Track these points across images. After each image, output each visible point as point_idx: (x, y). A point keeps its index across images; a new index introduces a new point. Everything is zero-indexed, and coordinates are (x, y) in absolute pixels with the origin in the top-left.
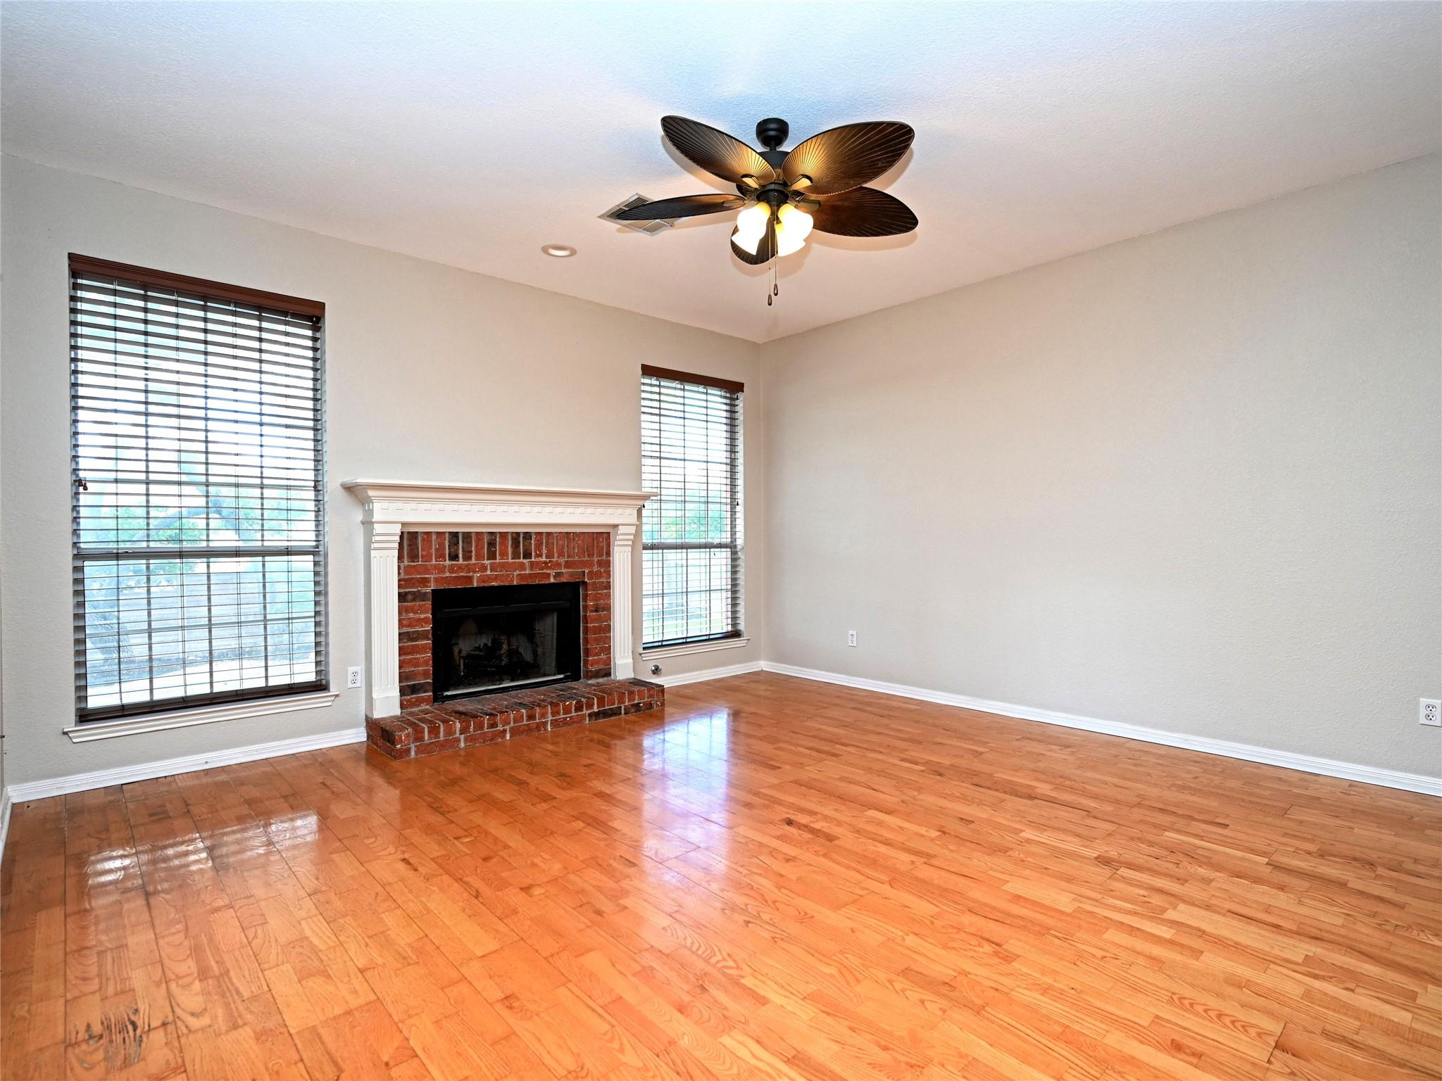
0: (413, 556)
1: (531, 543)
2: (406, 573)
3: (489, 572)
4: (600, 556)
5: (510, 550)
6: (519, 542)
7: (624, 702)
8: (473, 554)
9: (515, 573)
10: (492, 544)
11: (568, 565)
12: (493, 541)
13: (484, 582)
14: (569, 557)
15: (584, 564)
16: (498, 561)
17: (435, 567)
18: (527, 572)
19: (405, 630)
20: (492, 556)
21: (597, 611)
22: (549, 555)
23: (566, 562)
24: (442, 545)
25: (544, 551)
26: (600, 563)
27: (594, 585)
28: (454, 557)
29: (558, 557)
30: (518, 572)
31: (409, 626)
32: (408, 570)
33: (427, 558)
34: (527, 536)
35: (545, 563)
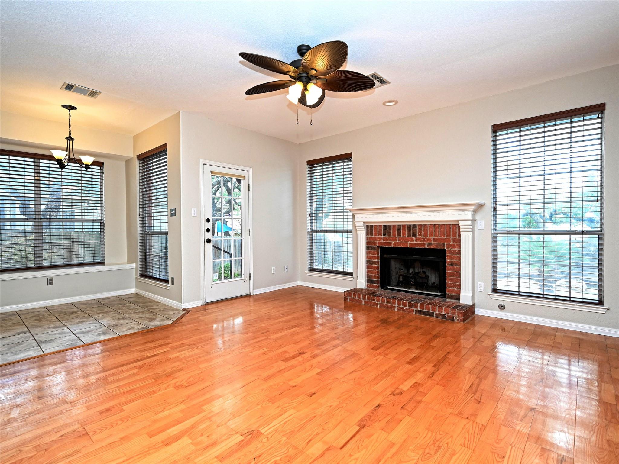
0: (371, 234)
1: (416, 230)
2: (369, 240)
3: (398, 241)
4: (454, 237)
5: (407, 233)
6: (411, 229)
7: (436, 311)
8: (392, 233)
9: (409, 243)
10: (399, 230)
11: (435, 240)
12: (399, 228)
13: (395, 245)
14: (436, 236)
15: (444, 240)
16: (401, 237)
17: (378, 238)
18: (414, 242)
19: (369, 260)
20: (399, 235)
21: (452, 265)
22: (425, 235)
23: (434, 239)
24: (380, 230)
25: (423, 233)
26: (454, 241)
27: (450, 252)
28: (385, 235)
29: (430, 236)
30: (410, 242)
31: (370, 259)
32: (370, 238)
33: (376, 234)
34: (415, 226)
35: (423, 238)
